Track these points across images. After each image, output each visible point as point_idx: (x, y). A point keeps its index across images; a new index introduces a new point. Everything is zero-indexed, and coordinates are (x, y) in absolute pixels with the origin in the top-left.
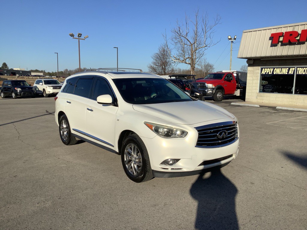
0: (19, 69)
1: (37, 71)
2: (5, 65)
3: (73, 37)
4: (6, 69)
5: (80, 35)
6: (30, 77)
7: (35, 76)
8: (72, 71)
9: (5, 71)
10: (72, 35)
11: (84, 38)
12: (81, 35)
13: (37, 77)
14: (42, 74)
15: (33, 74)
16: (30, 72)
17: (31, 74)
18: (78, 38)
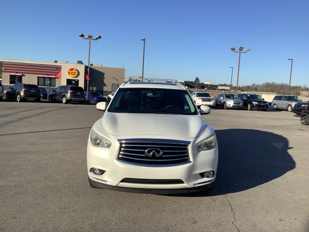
0: (209, 83)
1: (225, 85)
2: (197, 79)
3: (234, 51)
4: (198, 83)
5: (241, 49)
6: (215, 91)
7: (222, 90)
8: (260, 86)
9: (196, 85)
10: (233, 49)
11: (246, 51)
12: (243, 48)
13: (222, 91)
14: (228, 88)
15: (219, 88)
16: (217, 86)
17: (217, 88)
18: (239, 51)
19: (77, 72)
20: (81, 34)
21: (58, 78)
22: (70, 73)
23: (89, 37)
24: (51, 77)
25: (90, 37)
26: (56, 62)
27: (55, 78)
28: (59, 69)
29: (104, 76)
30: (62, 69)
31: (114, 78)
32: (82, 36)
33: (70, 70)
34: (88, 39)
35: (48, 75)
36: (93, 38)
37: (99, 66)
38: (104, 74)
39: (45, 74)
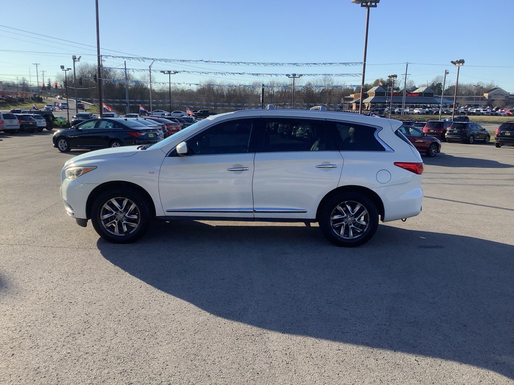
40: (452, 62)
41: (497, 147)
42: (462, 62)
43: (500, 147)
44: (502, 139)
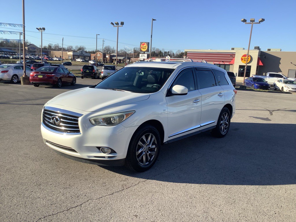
19: (250, 58)
20: (243, 20)
21: (232, 65)
22: (243, 59)
23: (251, 21)
24: (225, 63)
25: (253, 21)
26: (233, 49)
27: (229, 65)
28: (233, 55)
29: (280, 61)
30: (236, 56)
31: (292, 63)
32: (245, 21)
33: (243, 56)
34: (250, 23)
35: (223, 62)
36: (255, 22)
37: (277, 51)
38: (280, 59)
39: (220, 61)
40: (37, 28)
41: (82, 78)
42: (44, 29)
43: (83, 78)
44: (85, 74)
